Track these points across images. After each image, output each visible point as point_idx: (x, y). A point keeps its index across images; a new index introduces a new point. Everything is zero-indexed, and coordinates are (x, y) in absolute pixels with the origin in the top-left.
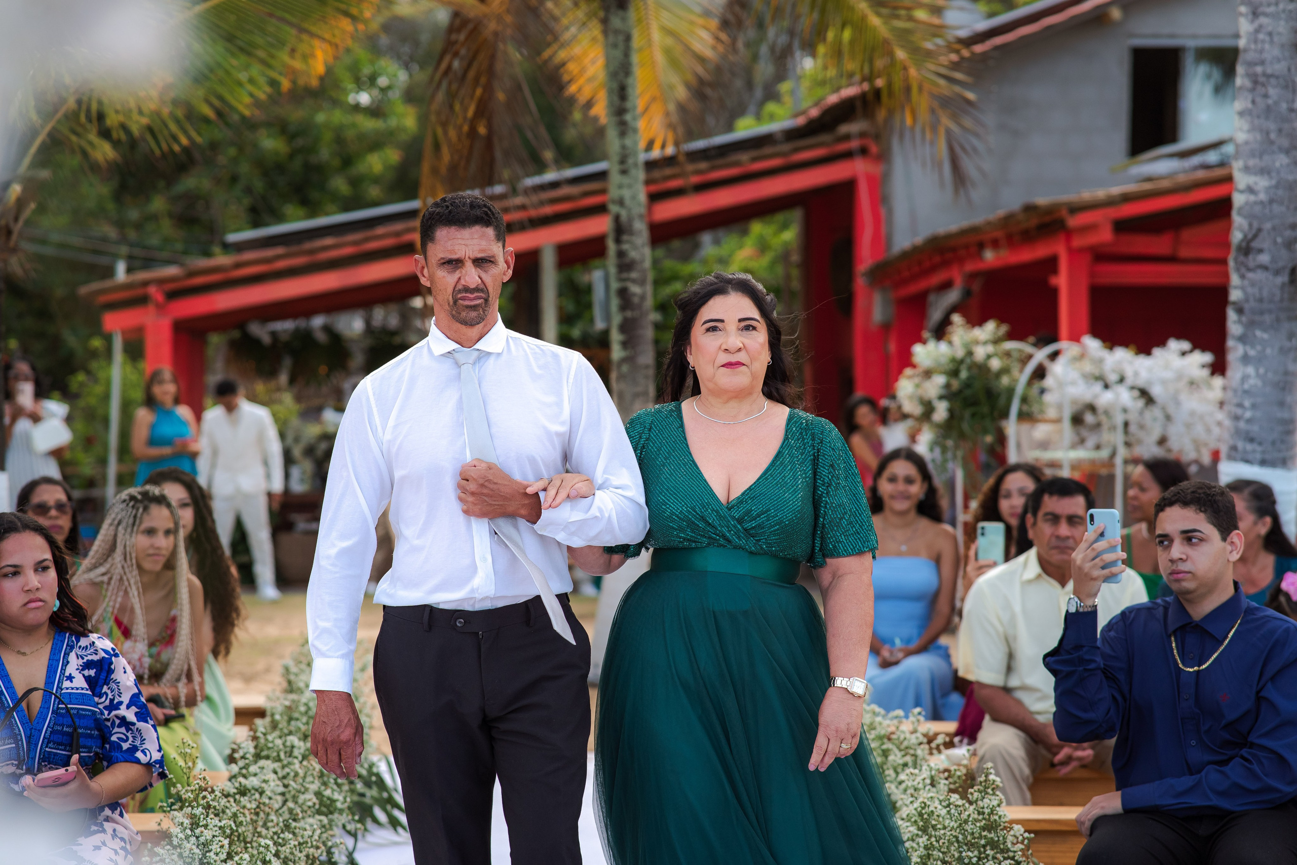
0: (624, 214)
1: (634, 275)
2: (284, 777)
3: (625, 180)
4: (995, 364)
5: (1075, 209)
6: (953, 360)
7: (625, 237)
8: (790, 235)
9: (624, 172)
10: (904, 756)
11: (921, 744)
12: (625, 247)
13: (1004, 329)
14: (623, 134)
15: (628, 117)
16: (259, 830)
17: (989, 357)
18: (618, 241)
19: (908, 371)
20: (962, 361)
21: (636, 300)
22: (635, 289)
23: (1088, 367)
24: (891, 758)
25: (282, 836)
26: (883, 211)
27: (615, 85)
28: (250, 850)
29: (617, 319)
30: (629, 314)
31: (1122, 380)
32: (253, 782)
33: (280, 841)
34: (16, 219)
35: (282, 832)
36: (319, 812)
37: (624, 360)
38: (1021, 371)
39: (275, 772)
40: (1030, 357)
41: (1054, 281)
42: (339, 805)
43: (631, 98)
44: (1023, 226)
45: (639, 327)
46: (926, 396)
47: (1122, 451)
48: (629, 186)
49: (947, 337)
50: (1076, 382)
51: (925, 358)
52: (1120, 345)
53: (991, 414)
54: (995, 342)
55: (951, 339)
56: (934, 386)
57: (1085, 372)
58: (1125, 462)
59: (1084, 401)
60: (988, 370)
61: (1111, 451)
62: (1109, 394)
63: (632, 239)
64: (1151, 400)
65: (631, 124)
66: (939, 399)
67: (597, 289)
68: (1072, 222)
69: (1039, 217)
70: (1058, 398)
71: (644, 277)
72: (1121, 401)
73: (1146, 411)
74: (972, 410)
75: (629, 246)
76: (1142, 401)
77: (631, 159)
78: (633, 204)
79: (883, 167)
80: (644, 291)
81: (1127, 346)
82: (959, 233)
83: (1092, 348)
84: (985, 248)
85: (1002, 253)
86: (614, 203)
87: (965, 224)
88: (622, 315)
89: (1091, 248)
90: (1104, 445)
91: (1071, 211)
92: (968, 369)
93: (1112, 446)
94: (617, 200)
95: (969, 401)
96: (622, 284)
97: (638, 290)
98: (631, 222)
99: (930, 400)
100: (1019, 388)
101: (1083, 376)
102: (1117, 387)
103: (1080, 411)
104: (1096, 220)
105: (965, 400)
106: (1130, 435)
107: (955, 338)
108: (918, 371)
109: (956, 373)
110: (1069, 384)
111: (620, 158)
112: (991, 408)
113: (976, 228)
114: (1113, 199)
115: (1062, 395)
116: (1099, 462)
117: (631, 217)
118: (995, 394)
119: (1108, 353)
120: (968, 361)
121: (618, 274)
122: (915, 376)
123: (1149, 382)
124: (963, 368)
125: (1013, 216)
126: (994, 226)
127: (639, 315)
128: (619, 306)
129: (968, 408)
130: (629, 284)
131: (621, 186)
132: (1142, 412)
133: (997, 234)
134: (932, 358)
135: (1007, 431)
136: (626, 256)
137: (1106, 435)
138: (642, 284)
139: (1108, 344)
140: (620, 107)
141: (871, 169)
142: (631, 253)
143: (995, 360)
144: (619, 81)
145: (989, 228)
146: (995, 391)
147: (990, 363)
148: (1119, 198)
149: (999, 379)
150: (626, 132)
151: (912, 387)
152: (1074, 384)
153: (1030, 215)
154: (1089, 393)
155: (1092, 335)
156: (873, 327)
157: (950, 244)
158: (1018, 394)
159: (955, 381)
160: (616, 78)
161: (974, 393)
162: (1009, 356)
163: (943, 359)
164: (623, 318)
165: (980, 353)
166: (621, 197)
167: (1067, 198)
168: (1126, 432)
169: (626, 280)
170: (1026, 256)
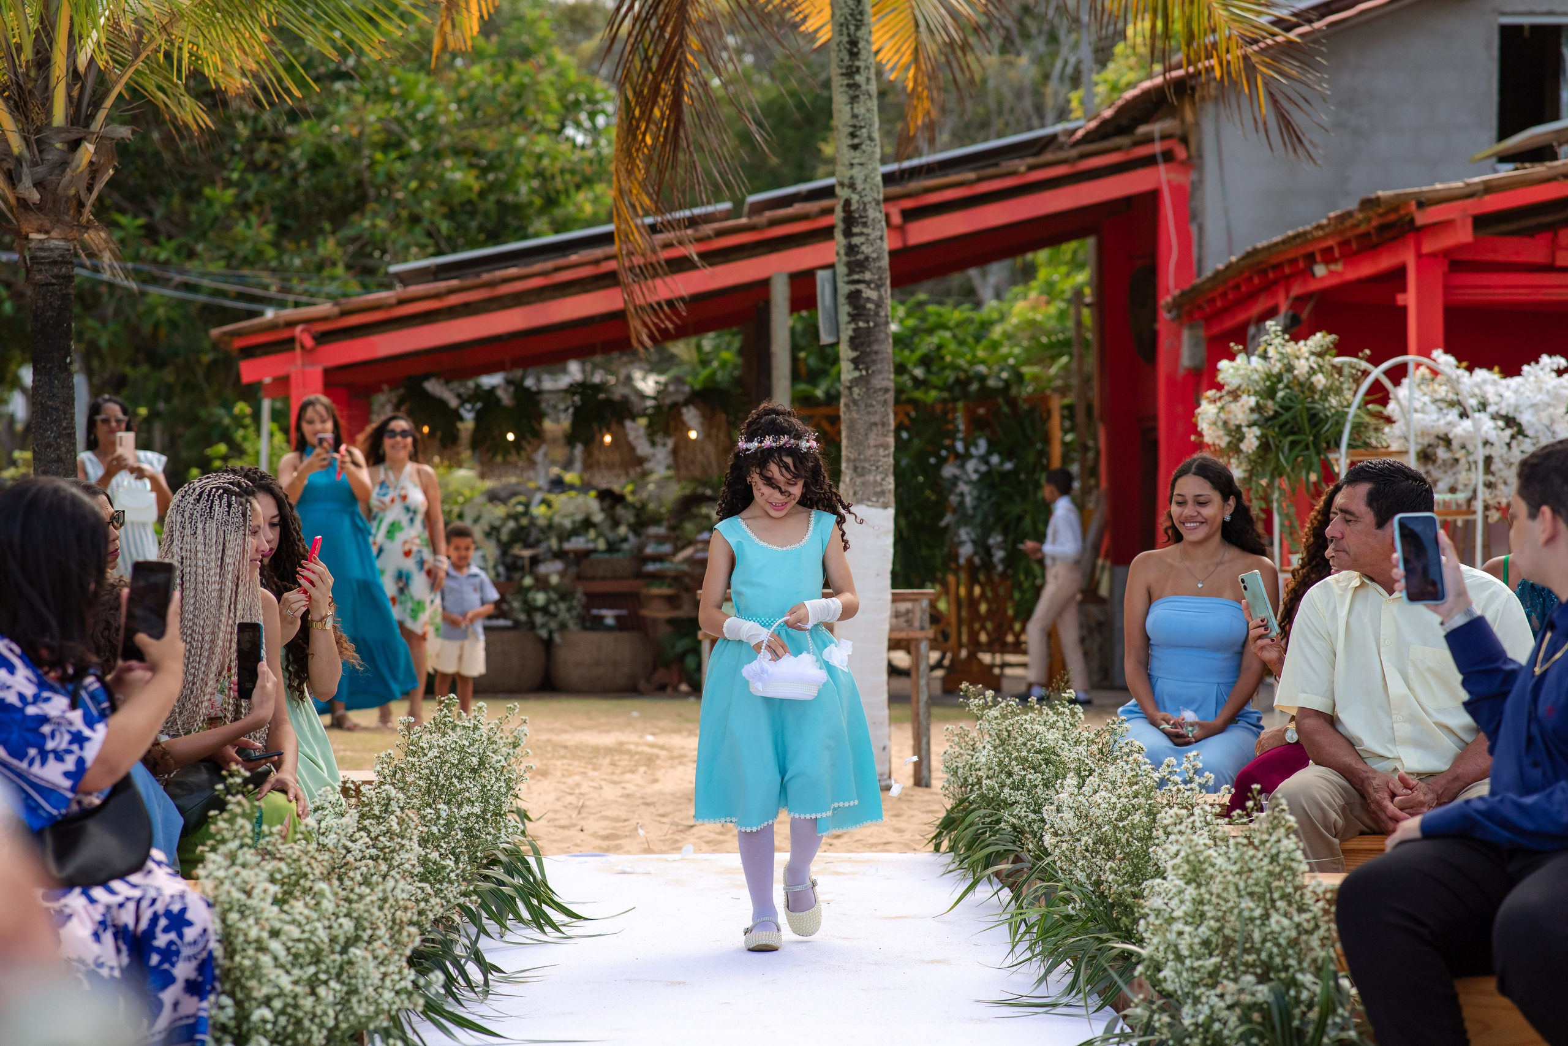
0: (855, 198)
1: (868, 276)
3: (857, 157)
4: (1320, 380)
5: (1425, 203)
6: (1269, 376)
7: (855, 230)
8: (1082, 277)
9: (855, 147)
12: (856, 240)
13: (1333, 337)
14: (854, 99)
15: (860, 79)
17: (1312, 371)
18: (848, 233)
19: (1211, 393)
20: (1279, 377)
21: (870, 306)
22: (869, 293)
23: (1442, 391)
26: (1194, 229)
27: (845, 39)
29: (847, 332)
30: (861, 324)
31: (1483, 406)
34: (90, 189)
37: (855, 382)
38: (1355, 392)
40: (1365, 373)
41: (1400, 299)
43: (863, 55)
44: (1363, 228)
45: (876, 340)
46: (1233, 422)
47: (1483, 494)
48: (861, 164)
49: (1260, 350)
50: (1427, 408)
51: (1233, 376)
52: (1481, 367)
53: (1315, 444)
54: (1320, 355)
55: (1265, 351)
56: (1241, 410)
57: (1438, 397)
58: (1487, 508)
59: (1435, 431)
60: (1312, 388)
61: (1469, 494)
62: (1467, 424)
63: (865, 230)
64: (1521, 431)
65: (864, 87)
66: (1249, 426)
67: (823, 294)
68: (1422, 218)
69: (1381, 215)
70: (1404, 429)
71: (880, 278)
72: (1483, 432)
73: (1514, 444)
74: (1291, 438)
75: (862, 239)
76: (1509, 432)
77: (864, 130)
78: (868, 186)
79: (1193, 176)
80: (880, 297)
81: (1490, 368)
82: (1284, 242)
83: (1447, 363)
84: (1315, 262)
85: (1338, 267)
86: (842, 185)
87: (1291, 233)
88: (853, 326)
89: (1446, 253)
90: (1460, 487)
91: (1421, 205)
92: (1287, 387)
93: (1471, 488)
94: (846, 181)
95: (1288, 427)
96: (853, 287)
97: (873, 294)
98: (865, 209)
99: (1239, 427)
100: (1352, 411)
101: (1435, 401)
102: (1477, 415)
103: (1430, 445)
104: (1451, 216)
105: (1281, 427)
106: (1493, 474)
107: (1271, 352)
108: (1224, 392)
109: (1271, 393)
110: (1416, 411)
111: (851, 129)
112: (1315, 436)
113: (1305, 233)
114: (1473, 189)
115: (1408, 424)
116: (1454, 507)
117: (865, 204)
118: (1321, 420)
119: (1467, 374)
120: (1287, 377)
121: (848, 275)
122: (1220, 398)
123: (1517, 408)
124: (1281, 386)
125: (1349, 214)
126: (1327, 230)
127: (876, 325)
128: (849, 314)
129: (1286, 435)
130: (861, 287)
131: (852, 165)
132: (1509, 445)
133: (1330, 242)
134: (1242, 376)
135: (1336, 469)
136: (858, 253)
137: (1464, 473)
138: (878, 287)
139: (1465, 364)
140: (850, 67)
141: (1176, 177)
142: (864, 248)
143: (1320, 376)
144: (849, 35)
145: (1321, 233)
146: (1322, 415)
147: (1314, 379)
148: (1481, 187)
149: (1326, 400)
150: (857, 97)
151: (1215, 411)
152: (1423, 411)
153: (1371, 214)
154: (1442, 422)
155: (1446, 352)
156: (1181, 372)
157: (1274, 261)
158: (1350, 417)
159: (1270, 403)
160: (845, 31)
161: (1294, 418)
162: (1340, 373)
163: (1256, 377)
164: (854, 330)
165: (1302, 367)
166: (851, 178)
167: (1416, 189)
168: (1488, 469)
169: (858, 282)
170: (1366, 269)
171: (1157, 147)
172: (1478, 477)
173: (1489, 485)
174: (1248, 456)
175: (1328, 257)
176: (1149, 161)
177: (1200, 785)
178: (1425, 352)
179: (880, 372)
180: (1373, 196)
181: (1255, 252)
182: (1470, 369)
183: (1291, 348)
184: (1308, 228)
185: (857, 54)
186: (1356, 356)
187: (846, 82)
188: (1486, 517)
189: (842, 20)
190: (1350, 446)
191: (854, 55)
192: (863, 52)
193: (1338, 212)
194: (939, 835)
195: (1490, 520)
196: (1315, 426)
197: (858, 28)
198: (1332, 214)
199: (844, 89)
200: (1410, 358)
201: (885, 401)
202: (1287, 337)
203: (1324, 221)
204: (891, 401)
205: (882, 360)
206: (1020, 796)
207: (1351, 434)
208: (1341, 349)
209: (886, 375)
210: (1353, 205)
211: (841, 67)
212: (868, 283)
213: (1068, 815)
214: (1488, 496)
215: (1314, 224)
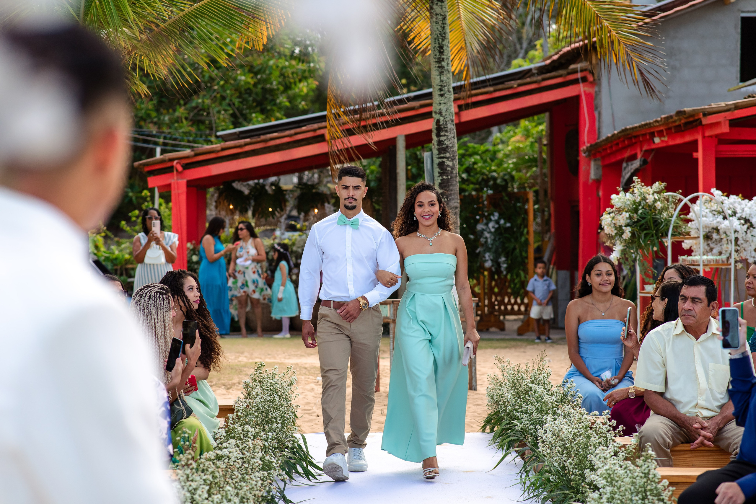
0: (442, 119)
1: (448, 155)
2: (243, 449)
3: (443, 100)
4: (659, 205)
5: (706, 114)
6: (635, 202)
7: (442, 134)
8: (542, 127)
9: (442, 95)
10: (599, 438)
11: (608, 431)
12: (442, 138)
13: (664, 184)
14: (441, 73)
15: (444, 64)
16: (227, 480)
17: (655, 201)
18: (438, 135)
19: (608, 210)
20: (640, 203)
21: (449, 169)
23: (715, 207)
24: (591, 439)
25: (240, 484)
26: (596, 114)
27: (437, 45)
28: (221, 492)
29: (438, 181)
30: (444, 177)
31: (734, 214)
32: (225, 452)
33: (239, 487)
35: (240, 481)
36: (263, 469)
38: (675, 210)
39: (238, 447)
40: (680, 201)
41: (695, 155)
42: (274, 464)
43: (446, 53)
44: (677, 123)
45: (452, 185)
46: (618, 224)
47: (734, 255)
48: (445, 103)
49: (631, 190)
50: (707, 215)
51: (618, 202)
52: (733, 194)
53: (656, 234)
54: (658, 193)
55: (633, 191)
56: (623, 219)
57: (713, 209)
58: (736, 262)
59: (712, 226)
60: (655, 209)
61: (728, 255)
62: (726, 222)
63: (446, 134)
64: (752, 225)
65: (446, 67)
66: (626, 226)
67: (427, 163)
68: (705, 121)
69: (686, 118)
70: (697, 225)
71: (453, 156)
72: (734, 226)
73: (749, 231)
74: (645, 232)
75: (445, 138)
76: (746, 226)
77: (446, 88)
78: (448, 114)
79: (596, 89)
80: (453, 164)
81: (737, 195)
82: (640, 127)
83: (718, 195)
84: (655, 136)
85: (666, 139)
86: (436, 113)
87: (643, 123)
88: (441, 178)
89: (717, 136)
90: (724, 252)
91: (705, 115)
92: (643, 208)
93: (729, 252)
94: (438, 111)
95: (644, 226)
96: (441, 160)
97: (450, 164)
98: (446, 124)
99: (621, 227)
100: (674, 219)
101: (711, 211)
102: (731, 218)
103: (709, 232)
104: (719, 120)
105: (641, 226)
106: (739, 246)
107: (636, 191)
108: (614, 209)
109: (636, 211)
110: (703, 217)
111: (440, 87)
112: (656, 231)
113: (650, 123)
114: (730, 107)
115: (699, 223)
116: (721, 262)
117: (446, 122)
118: (659, 223)
119: (726, 198)
120: (643, 203)
121: (438, 154)
122: (612, 212)
123: (750, 215)
124: (640, 207)
125: (671, 117)
126: (660, 123)
127: (451, 178)
128: (439, 173)
129: (643, 231)
130: (445, 160)
131: (440, 103)
132: (746, 232)
133: (662, 128)
134: (622, 202)
135: (666, 244)
136: (443, 144)
137: (725, 245)
138: (452, 160)
139: (725, 194)
140: (440, 58)
141: (588, 90)
142: (446, 142)
143: (659, 203)
144: (439, 44)
145: (657, 124)
146: (659, 221)
147: (656, 205)
148: (733, 106)
149: (661, 214)
150: (443, 72)
151: (610, 219)
152: (705, 216)
153: (681, 117)
154: (715, 222)
155: (717, 189)
156: (590, 181)
157: (635, 134)
158: (672, 222)
159: (635, 215)
160: (437, 42)
161: (646, 222)
162: (668, 200)
163: (629, 203)
164: (441, 180)
165: (650, 199)
166: (440, 109)
167: (703, 107)
168: (736, 244)
169: (443, 158)
170: (679, 141)
171: (579, 75)
172: (732, 247)
173: (737, 251)
174: (625, 240)
175: (660, 134)
176: (575, 82)
177: (609, 425)
178: (707, 190)
179: (453, 199)
180: (682, 110)
181: (626, 130)
182: (728, 196)
183: (645, 189)
184: (651, 121)
185: (443, 52)
186: (676, 192)
187: (437, 65)
188: (736, 266)
189: (436, 37)
190: (672, 235)
191: (441, 53)
192: (445, 51)
193: (666, 116)
194: (485, 425)
195: (737, 268)
196: (656, 226)
197: (443, 40)
198: (663, 116)
199: (437, 68)
200: (700, 194)
201: (456, 213)
202: (643, 184)
203: (659, 119)
204: (458, 213)
205: (454, 193)
206: (525, 417)
207: (673, 229)
208: (668, 189)
209: (456, 201)
210: (673, 113)
211: (435, 59)
212: (448, 158)
213: (549, 435)
214: (736, 257)
215: (654, 120)
